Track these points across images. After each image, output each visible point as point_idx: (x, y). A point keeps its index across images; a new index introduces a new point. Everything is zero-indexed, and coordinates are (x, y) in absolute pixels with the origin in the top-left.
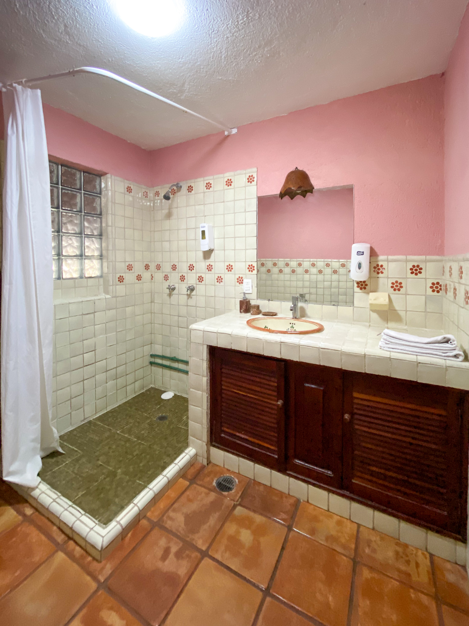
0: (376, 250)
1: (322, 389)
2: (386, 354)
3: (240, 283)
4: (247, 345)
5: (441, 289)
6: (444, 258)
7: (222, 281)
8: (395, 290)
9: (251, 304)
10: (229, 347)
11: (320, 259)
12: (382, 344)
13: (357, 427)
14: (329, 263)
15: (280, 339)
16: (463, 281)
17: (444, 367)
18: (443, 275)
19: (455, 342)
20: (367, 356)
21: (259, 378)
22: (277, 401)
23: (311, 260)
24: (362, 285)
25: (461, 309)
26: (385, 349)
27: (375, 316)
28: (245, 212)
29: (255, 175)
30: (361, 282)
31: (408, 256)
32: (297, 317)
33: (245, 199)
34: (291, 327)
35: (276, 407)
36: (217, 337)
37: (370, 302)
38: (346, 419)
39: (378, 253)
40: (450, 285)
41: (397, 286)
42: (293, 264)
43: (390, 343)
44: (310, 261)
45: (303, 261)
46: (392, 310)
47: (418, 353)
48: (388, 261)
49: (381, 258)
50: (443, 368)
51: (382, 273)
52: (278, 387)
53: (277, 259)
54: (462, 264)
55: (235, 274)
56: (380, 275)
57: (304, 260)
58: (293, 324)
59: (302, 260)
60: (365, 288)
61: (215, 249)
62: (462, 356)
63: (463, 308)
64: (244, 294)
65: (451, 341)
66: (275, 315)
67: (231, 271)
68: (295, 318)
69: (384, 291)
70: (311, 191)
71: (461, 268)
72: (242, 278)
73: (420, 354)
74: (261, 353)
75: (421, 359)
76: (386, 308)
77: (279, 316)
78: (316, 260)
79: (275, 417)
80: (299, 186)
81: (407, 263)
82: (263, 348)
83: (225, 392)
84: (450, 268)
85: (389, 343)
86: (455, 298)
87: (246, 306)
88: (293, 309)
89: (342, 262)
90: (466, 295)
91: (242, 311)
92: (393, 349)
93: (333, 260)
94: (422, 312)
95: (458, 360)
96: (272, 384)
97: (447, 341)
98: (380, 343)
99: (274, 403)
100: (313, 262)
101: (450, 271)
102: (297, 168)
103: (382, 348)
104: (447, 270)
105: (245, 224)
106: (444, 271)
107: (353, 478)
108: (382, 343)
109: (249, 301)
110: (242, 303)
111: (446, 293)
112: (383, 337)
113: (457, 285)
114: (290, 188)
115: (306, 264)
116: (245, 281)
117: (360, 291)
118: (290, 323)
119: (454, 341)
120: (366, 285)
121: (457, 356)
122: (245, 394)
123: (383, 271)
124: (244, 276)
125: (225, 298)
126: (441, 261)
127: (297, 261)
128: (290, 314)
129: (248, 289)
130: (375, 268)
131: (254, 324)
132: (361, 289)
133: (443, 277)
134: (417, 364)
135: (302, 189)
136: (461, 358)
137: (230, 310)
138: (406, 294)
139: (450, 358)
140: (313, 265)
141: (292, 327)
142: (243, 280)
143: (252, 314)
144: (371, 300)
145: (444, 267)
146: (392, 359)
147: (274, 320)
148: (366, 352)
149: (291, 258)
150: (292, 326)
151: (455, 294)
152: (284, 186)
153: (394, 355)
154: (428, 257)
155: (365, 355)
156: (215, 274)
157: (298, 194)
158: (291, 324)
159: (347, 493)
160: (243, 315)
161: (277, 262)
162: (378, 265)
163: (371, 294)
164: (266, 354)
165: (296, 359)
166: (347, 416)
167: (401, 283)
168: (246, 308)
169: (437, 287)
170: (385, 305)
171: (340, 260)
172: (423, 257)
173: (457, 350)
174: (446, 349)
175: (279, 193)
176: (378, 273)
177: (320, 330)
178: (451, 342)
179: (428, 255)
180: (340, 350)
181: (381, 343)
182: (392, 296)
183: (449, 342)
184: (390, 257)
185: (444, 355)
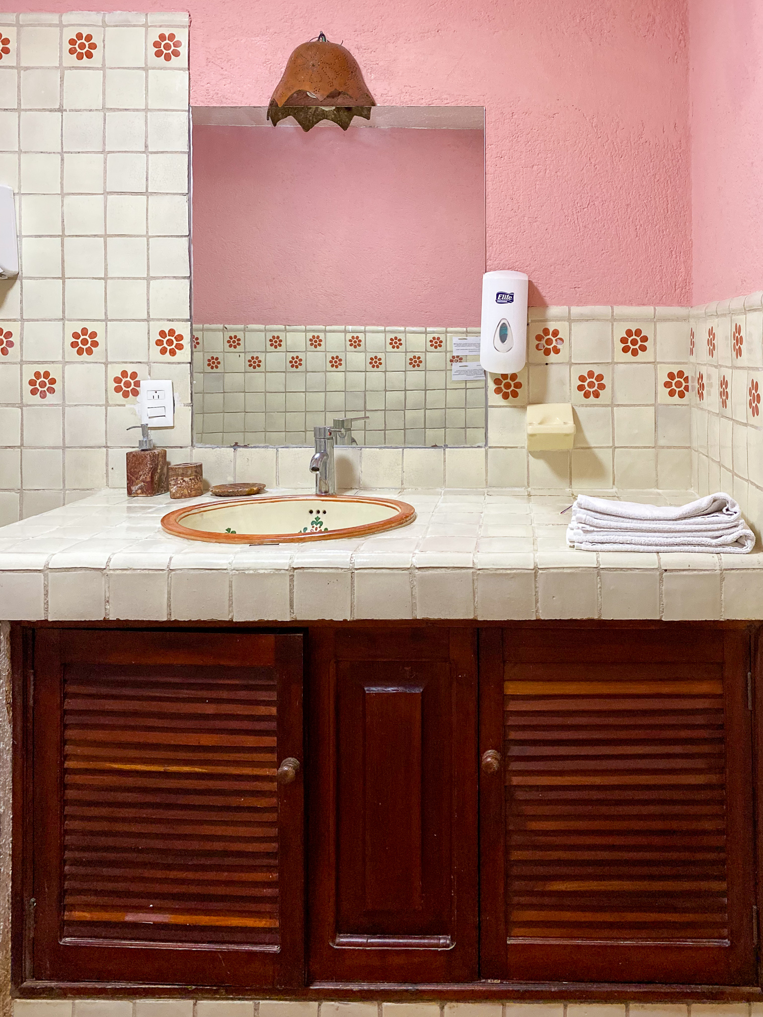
0: (544, 291)
1: (418, 690)
2: (587, 560)
3: (126, 395)
4: (169, 598)
5: (686, 388)
6: (694, 311)
7: (52, 391)
8: (587, 395)
9: (169, 463)
10: (97, 616)
11: (374, 325)
12: (575, 534)
13: (516, 780)
14: (399, 336)
15: (287, 561)
16: (744, 360)
17: (718, 572)
18: (692, 352)
19: (736, 509)
20: (540, 572)
21: (212, 701)
22: (278, 766)
23: (350, 328)
24: (508, 386)
25: (742, 431)
26: (583, 546)
27: (540, 467)
28: (146, 151)
29: (182, 36)
30: (505, 376)
31: (615, 307)
32: (331, 492)
33: (147, 110)
34: (313, 523)
35: (273, 786)
36: (46, 586)
37: (530, 430)
38: (489, 765)
39: (547, 299)
40: (709, 377)
41: (591, 385)
42: (296, 339)
43: (596, 529)
44: (346, 332)
45: (325, 331)
46: (582, 448)
47: (661, 545)
48: (570, 320)
49: (554, 310)
50: (715, 575)
51: (557, 351)
52: (280, 719)
53: (241, 326)
54: (740, 320)
55: (106, 364)
56: (553, 357)
57: (328, 328)
58: (318, 512)
59: (322, 327)
60: (515, 395)
61: (25, 273)
62: (752, 540)
63: (746, 425)
64: (145, 429)
65: (728, 506)
66: (258, 492)
67: (89, 352)
68: (324, 494)
69: (563, 400)
70: (365, 112)
71: (738, 330)
72: (134, 375)
73: (665, 548)
74: (223, 616)
75: (670, 559)
76: (568, 445)
77: (271, 492)
78: (362, 328)
79: (273, 817)
80: (332, 89)
81: (615, 323)
82: (231, 597)
83: (79, 779)
84: (711, 332)
85: (592, 528)
86: (724, 404)
87: (153, 471)
88: (320, 466)
89: (434, 332)
90: (754, 391)
91: (134, 488)
92: (602, 543)
93: (409, 329)
94: (649, 447)
95: (744, 550)
96: (262, 710)
97: (719, 507)
98: (570, 534)
99: (267, 772)
100: (355, 335)
101: (710, 342)
102: (322, 35)
103: (576, 544)
104: (702, 338)
105: (146, 193)
106: (693, 343)
107: (508, 934)
108: (575, 531)
109: (164, 455)
110: (134, 462)
111: (701, 395)
112: (578, 515)
113: (727, 373)
114: (302, 93)
115: (335, 340)
116: (146, 385)
117: (503, 402)
118: (311, 512)
119: (733, 505)
120: (518, 385)
121: (740, 541)
122: (161, 769)
123: (559, 346)
124: (141, 371)
125: (64, 448)
126: (686, 319)
127: (306, 331)
128: (309, 484)
129: (161, 412)
130: (539, 338)
131: (190, 523)
132: (505, 396)
133: (692, 359)
134: (661, 574)
135: (340, 100)
136: (750, 544)
137: (86, 491)
138: (612, 405)
139: (728, 549)
140: (355, 343)
141: (317, 522)
142: (137, 384)
143: (173, 497)
144: (531, 424)
145: (692, 334)
146: (602, 572)
147: (257, 506)
148: (537, 560)
149: (288, 322)
150: (317, 519)
151: (724, 394)
152: (285, 83)
153: (609, 560)
154: (662, 310)
155: (536, 569)
156: (22, 363)
157: (324, 116)
158: (315, 515)
159: (494, 984)
160: (141, 501)
161: (240, 335)
162: (546, 331)
163: (530, 409)
164: (240, 616)
165: (340, 613)
166: (490, 757)
167: (600, 377)
168: (152, 478)
169: (679, 384)
170: (567, 435)
171: (429, 329)
172: (648, 310)
173: (740, 527)
174: (719, 526)
175: (266, 103)
176: (547, 352)
177: (405, 518)
178: (727, 510)
179: (658, 304)
180: (471, 566)
181: (573, 532)
182: (580, 411)
183: (724, 510)
184: (576, 310)
185: (714, 541)
